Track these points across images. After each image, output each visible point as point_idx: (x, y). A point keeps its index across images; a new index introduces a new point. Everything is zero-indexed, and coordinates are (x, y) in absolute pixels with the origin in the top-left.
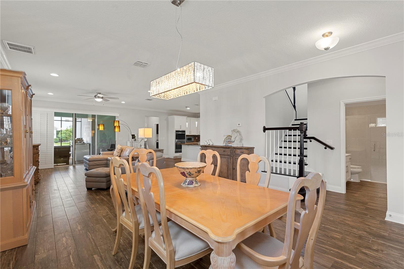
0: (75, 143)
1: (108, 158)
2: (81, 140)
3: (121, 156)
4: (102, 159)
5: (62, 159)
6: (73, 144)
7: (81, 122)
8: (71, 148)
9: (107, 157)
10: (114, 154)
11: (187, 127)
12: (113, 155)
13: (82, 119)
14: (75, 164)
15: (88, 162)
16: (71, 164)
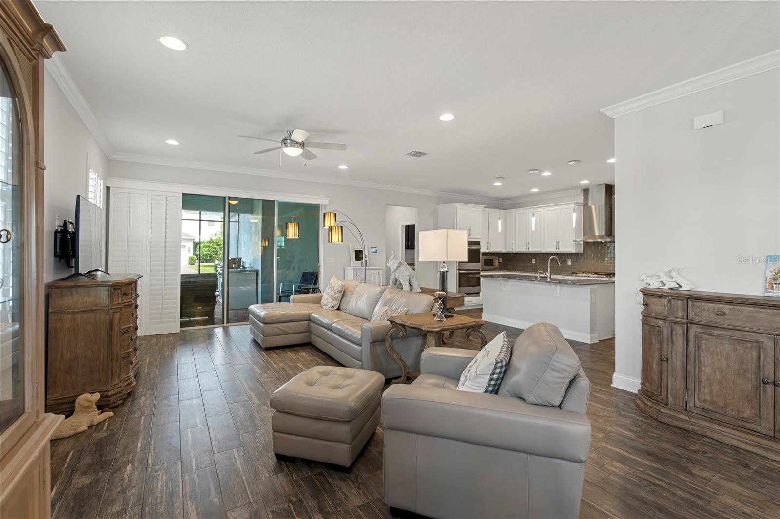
0: (228, 268)
1: (313, 315)
2: (237, 261)
3: (343, 306)
4: (296, 318)
5: (199, 308)
6: (223, 270)
7: (238, 222)
8: (220, 281)
9: (307, 312)
10: (323, 301)
11: (500, 231)
12: (320, 304)
13: (242, 215)
14: (227, 323)
15: (262, 324)
16: (218, 323)
